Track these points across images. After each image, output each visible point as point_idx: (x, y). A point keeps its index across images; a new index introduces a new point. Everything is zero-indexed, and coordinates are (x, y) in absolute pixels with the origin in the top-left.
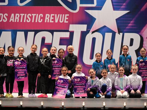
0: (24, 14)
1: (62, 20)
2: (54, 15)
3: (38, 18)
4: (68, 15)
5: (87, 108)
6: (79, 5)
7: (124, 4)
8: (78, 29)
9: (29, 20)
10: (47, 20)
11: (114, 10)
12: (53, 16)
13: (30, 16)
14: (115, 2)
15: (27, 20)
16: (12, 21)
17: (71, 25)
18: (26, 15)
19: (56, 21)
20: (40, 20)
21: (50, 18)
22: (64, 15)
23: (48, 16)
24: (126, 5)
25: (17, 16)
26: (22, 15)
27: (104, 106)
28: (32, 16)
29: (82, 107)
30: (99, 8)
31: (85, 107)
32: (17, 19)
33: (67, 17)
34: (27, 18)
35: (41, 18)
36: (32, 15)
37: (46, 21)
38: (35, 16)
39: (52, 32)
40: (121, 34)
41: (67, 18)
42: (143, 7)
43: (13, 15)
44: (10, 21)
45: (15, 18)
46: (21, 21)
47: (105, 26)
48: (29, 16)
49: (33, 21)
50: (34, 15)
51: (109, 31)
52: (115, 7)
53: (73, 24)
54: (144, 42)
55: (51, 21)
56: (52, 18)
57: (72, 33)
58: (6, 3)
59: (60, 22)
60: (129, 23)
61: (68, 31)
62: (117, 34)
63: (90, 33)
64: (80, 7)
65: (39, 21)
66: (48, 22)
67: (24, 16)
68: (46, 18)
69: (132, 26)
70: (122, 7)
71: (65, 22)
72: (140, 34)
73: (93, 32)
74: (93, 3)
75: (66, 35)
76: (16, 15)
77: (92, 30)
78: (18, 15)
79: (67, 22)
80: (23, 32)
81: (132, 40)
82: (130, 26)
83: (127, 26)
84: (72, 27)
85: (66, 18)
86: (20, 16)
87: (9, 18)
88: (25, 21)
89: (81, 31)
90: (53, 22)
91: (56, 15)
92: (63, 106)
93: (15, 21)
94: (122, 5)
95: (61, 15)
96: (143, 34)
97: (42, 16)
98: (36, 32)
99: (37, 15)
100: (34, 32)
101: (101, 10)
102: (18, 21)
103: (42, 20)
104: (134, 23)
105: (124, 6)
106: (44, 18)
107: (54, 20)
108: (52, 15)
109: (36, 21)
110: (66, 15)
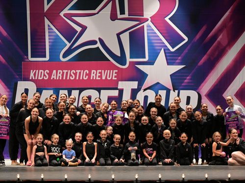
0: (67, 71)
1: (109, 77)
2: (100, 71)
3: (83, 74)
4: (117, 71)
5: (141, 181)
6: (129, 60)
7: (179, 58)
8: (128, 86)
9: (72, 77)
10: (93, 76)
11: (168, 65)
12: (99, 73)
13: (75, 72)
14: (170, 56)
15: (71, 77)
16: (54, 78)
17: (120, 83)
18: (69, 71)
19: (104, 78)
20: (86, 77)
21: (96, 75)
22: (112, 71)
23: (94, 72)
24: (182, 60)
25: (60, 73)
26: (65, 71)
27: (160, 179)
28: (76, 73)
29: (135, 180)
30: (151, 62)
31: (138, 179)
32: (59, 76)
33: (116, 73)
34: (71, 75)
35: (86, 74)
36: (77, 71)
37: (92, 78)
38: (80, 73)
39: (99, 90)
40: (177, 91)
41: (116, 75)
42: (201, 61)
43: (55, 71)
44: (52, 78)
45: (57, 75)
46: (64, 78)
47: (158, 83)
48: (73, 72)
49: (77, 78)
50: (78, 71)
51: (164, 88)
52: (169, 61)
53: (122, 81)
54: (202, 101)
55: (97, 78)
56: (98, 75)
57: (121, 92)
58: (47, 58)
59: (108, 78)
60: (185, 79)
61: (116, 89)
62: (172, 92)
63: (142, 91)
64: (130, 62)
65: (84, 78)
66: (94, 78)
67: (67, 73)
68: (92, 75)
69: (188, 83)
70: (177, 61)
71: (114, 78)
72: (198, 91)
73: (145, 90)
74: (144, 57)
75: (115, 93)
76: (59, 71)
77: (143, 88)
78: (61, 71)
79: (116, 79)
80: (67, 91)
81: (188, 98)
82: (186, 83)
83: (183, 82)
84: (121, 84)
85: (114, 75)
86: (63, 73)
87: (50, 74)
88: (68, 79)
89: (132, 89)
90: (100, 79)
91: (103, 71)
92: (113, 179)
93: (58, 78)
94: (177, 59)
95: (109, 71)
96: (201, 91)
97: (88, 73)
98: (81, 90)
99: (82, 71)
100: (78, 91)
101: (153, 65)
102: (61, 78)
103: (87, 77)
104: (191, 79)
105: (180, 60)
106: (89, 75)
107: (101, 77)
108: (98, 71)
109: (81, 78)
110: (114, 71)
